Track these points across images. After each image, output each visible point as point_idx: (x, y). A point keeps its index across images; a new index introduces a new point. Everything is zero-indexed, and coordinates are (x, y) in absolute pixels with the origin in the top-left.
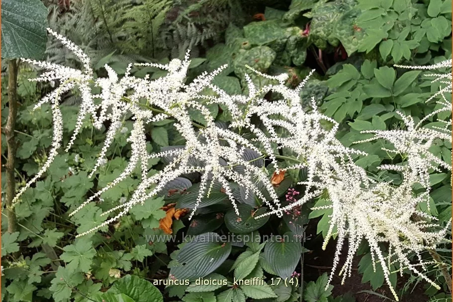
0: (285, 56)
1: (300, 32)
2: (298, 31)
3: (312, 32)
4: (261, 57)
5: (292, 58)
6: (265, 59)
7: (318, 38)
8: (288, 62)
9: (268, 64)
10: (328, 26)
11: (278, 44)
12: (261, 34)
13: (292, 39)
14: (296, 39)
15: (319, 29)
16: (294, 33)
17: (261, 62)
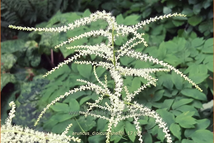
0: (26, 60)
1: (35, 45)
2: (35, 44)
3: (41, 43)
4: (7, 61)
5: (30, 62)
6: (9, 63)
7: (45, 47)
8: (28, 64)
9: (10, 66)
10: (51, 39)
11: (21, 52)
12: (12, 47)
13: (30, 49)
14: (32, 49)
15: (45, 41)
16: (31, 45)
17: (5, 65)
